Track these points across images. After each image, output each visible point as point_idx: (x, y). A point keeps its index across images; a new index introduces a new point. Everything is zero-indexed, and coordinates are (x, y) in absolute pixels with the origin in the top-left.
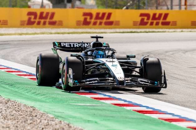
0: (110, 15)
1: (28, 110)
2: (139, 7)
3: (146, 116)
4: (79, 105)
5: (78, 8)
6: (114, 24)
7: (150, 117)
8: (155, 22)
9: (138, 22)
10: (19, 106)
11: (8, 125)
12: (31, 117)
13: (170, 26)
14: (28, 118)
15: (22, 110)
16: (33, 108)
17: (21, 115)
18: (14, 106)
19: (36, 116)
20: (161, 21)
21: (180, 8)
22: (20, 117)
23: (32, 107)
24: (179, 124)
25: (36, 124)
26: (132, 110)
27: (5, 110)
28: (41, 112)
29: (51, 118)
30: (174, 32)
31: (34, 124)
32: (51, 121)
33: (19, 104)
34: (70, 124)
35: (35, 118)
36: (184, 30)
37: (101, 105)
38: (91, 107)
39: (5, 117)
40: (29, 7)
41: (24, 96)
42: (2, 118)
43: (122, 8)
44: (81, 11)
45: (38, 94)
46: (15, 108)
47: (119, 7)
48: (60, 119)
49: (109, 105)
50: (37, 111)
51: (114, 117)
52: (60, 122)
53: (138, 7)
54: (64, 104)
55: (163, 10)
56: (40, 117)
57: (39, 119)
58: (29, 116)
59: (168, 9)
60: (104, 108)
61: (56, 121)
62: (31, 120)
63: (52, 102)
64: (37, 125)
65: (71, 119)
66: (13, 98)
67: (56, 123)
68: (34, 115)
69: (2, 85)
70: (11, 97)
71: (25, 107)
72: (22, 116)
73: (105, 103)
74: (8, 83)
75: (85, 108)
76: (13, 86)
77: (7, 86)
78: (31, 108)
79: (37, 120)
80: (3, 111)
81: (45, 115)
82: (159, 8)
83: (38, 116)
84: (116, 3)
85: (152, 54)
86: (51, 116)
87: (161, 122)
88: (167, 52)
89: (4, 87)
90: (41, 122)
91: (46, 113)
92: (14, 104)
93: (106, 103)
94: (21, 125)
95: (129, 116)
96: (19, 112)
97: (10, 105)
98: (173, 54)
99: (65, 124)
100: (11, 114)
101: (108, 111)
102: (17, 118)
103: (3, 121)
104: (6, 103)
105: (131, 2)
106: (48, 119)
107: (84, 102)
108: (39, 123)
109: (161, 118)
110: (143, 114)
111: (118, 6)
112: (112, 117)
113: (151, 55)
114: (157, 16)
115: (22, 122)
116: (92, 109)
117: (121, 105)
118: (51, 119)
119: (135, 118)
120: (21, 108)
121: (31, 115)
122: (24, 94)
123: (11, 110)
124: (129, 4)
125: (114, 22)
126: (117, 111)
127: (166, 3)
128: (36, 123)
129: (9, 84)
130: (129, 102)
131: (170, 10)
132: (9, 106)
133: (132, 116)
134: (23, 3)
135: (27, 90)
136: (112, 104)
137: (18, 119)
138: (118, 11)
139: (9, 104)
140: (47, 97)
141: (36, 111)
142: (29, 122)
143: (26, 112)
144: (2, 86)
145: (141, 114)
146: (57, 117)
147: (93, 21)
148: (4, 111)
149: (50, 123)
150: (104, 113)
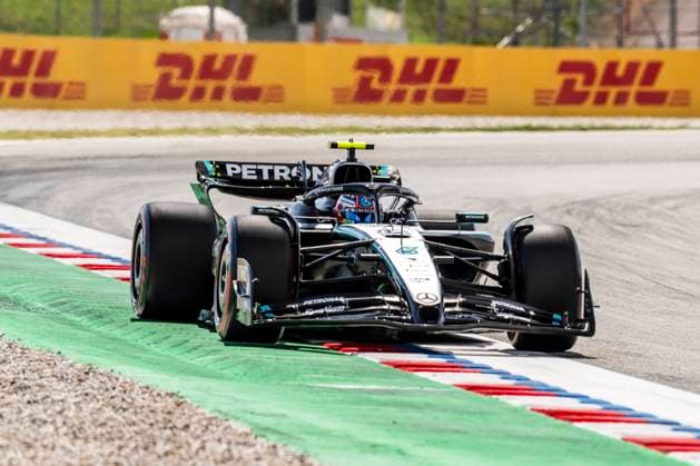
0: (452, 66)
1: (158, 404)
2: (556, 40)
3: (580, 429)
4: (340, 390)
5: (338, 40)
6: (466, 99)
7: (594, 434)
8: (613, 91)
9: (552, 92)
10: (125, 392)
11: (87, 459)
12: (168, 432)
13: (665, 108)
14: (157, 433)
15: (136, 404)
16: (175, 398)
17: (134, 424)
18: (107, 390)
19: (187, 427)
20: (634, 88)
22: (128, 431)
23: (172, 395)
24: (695, 458)
25: (185, 456)
26: (528, 408)
27: (75, 403)
28: (204, 414)
29: (241, 435)
30: (682, 127)
31: (181, 455)
32: (241, 447)
33: (126, 383)
34: (309, 455)
35: (183, 434)
37: (418, 388)
39: (75, 429)
40: (164, 36)
41: (143, 356)
42: (66, 434)
43: (495, 44)
44: (354, 53)
45: (195, 348)
46: (112, 397)
47: (484, 37)
48: (273, 439)
49: (448, 391)
50: (190, 410)
51: (465, 433)
52: (271, 450)
53: (552, 40)
54: (287, 385)
55: (642, 51)
56: (199, 432)
57: (198, 437)
58: (161, 425)
59: (660, 45)
60: (429, 400)
61: (258, 447)
62: (168, 440)
63: (245, 378)
64: (191, 458)
65: (313, 439)
66: (104, 364)
67: (256, 453)
68: (180, 424)
69: (65, 315)
70: (98, 360)
71: (146, 396)
72: (135, 428)
73: (431, 382)
74: (85, 309)
75: (360, 398)
76: (105, 320)
77: (83, 320)
78: (168, 398)
79: (191, 441)
80: (70, 409)
81: (218, 426)
82: (629, 41)
83: (192, 429)
84: (475, 26)
85: (602, 206)
86: (241, 428)
87: (634, 453)
88: (653, 200)
89: (72, 324)
90: (203, 448)
91: (220, 417)
92: (109, 385)
93: (437, 383)
94: (131, 459)
96: (126, 414)
97: (92, 388)
98: (676, 208)
99: (289, 458)
100: (96, 420)
101: (444, 410)
102: (120, 435)
103: (69, 446)
104: (80, 381)
105: (529, 21)
106: (229, 437)
107: (358, 379)
108: (197, 453)
110: (567, 423)
111: (481, 36)
112: (458, 432)
113: (596, 211)
114: (620, 71)
115: (136, 448)
116: (385, 404)
117: (491, 391)
118: (241, 440)
119: (539, 438)
120: (133, 399)
121: (168, 425)
122: (143, 350)
123: (98, 406)
124: (520, 28)
125: (468, 93)
126: (475, 413)
127: (652, 24)
128: (187, 452)
129: (89, 312)
130: (519, 378)
131: (667, 49)
132: (89, 391)
133: (528, 430)
134: (143, 23)
135: (154, 333)
137: (120, 438)
138: (481, 52)
139: (89, 382)
140: (226, 358)
141: (186, 411)
142: (161, 447)
143: (152, 411)
144: (65, 319)
145: (559, 422)
146: (259, 433)
147: (392, 87)
148: (73, 407)
149: (235, 453)
150: (427, 417)
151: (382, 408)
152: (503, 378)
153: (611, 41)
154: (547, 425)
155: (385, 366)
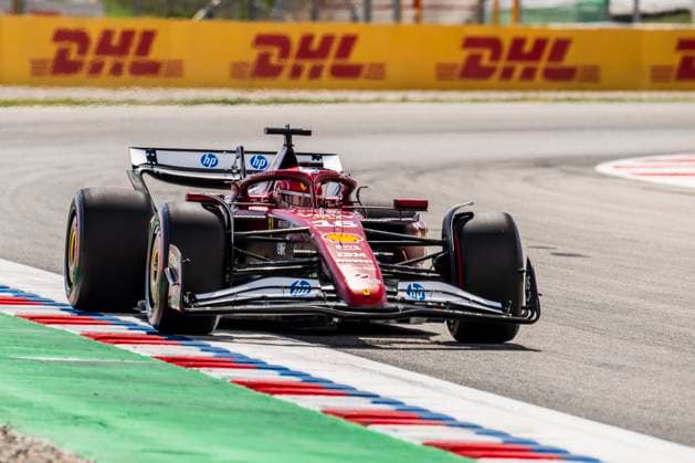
0: (148, 37)
2: (251, 14)
3: (279, 401)
4: (42, 362)
5: (35, 12)
6: (162, 71)
7: (295, 406)
8: (308, 65)
9: (247, 65)
13: (360, 81)
20: (329, 62)
21: (398, 17)
24: (395, 430)
26: (229, 381)
30: (378, 100)
34: (12, 427)
36: (411, 95)
37: (118, 360)
38: (83, 370)
43: (191, 16)
44: (50, 26)
47: (179, 9)
49: (148, 363)
51: (168, 405)
53: (247, 13)
55: (337, 24)
59: (355, 19)
60: (132, 372)
65: (14, 411)
75: (58, 370)
82: (324, 14)
87: (334, 425)
93: (138, 355)
95: (221, 401)
98: (372, 181)
101: (145, 381)
107: (59, 351)
109: (331, 409)
110: (267, 395)
111: (176, 8)
112: (159, 404)
114: (316, 44)
116: (87, 377)
117: (191, 363)
119: (240, 410)
124: (216, 2)
125: (165, 66)
126: (175, 385)
131: (361, 23)
133: (230, 403)
136: (157, 357)
145: (259, 394)
147: (90, 57)
150: (129, 390)
151: (84, 380)
152: (203, 350)
153: (306, 14)
154: (247, 397)
155: (85, 338)
